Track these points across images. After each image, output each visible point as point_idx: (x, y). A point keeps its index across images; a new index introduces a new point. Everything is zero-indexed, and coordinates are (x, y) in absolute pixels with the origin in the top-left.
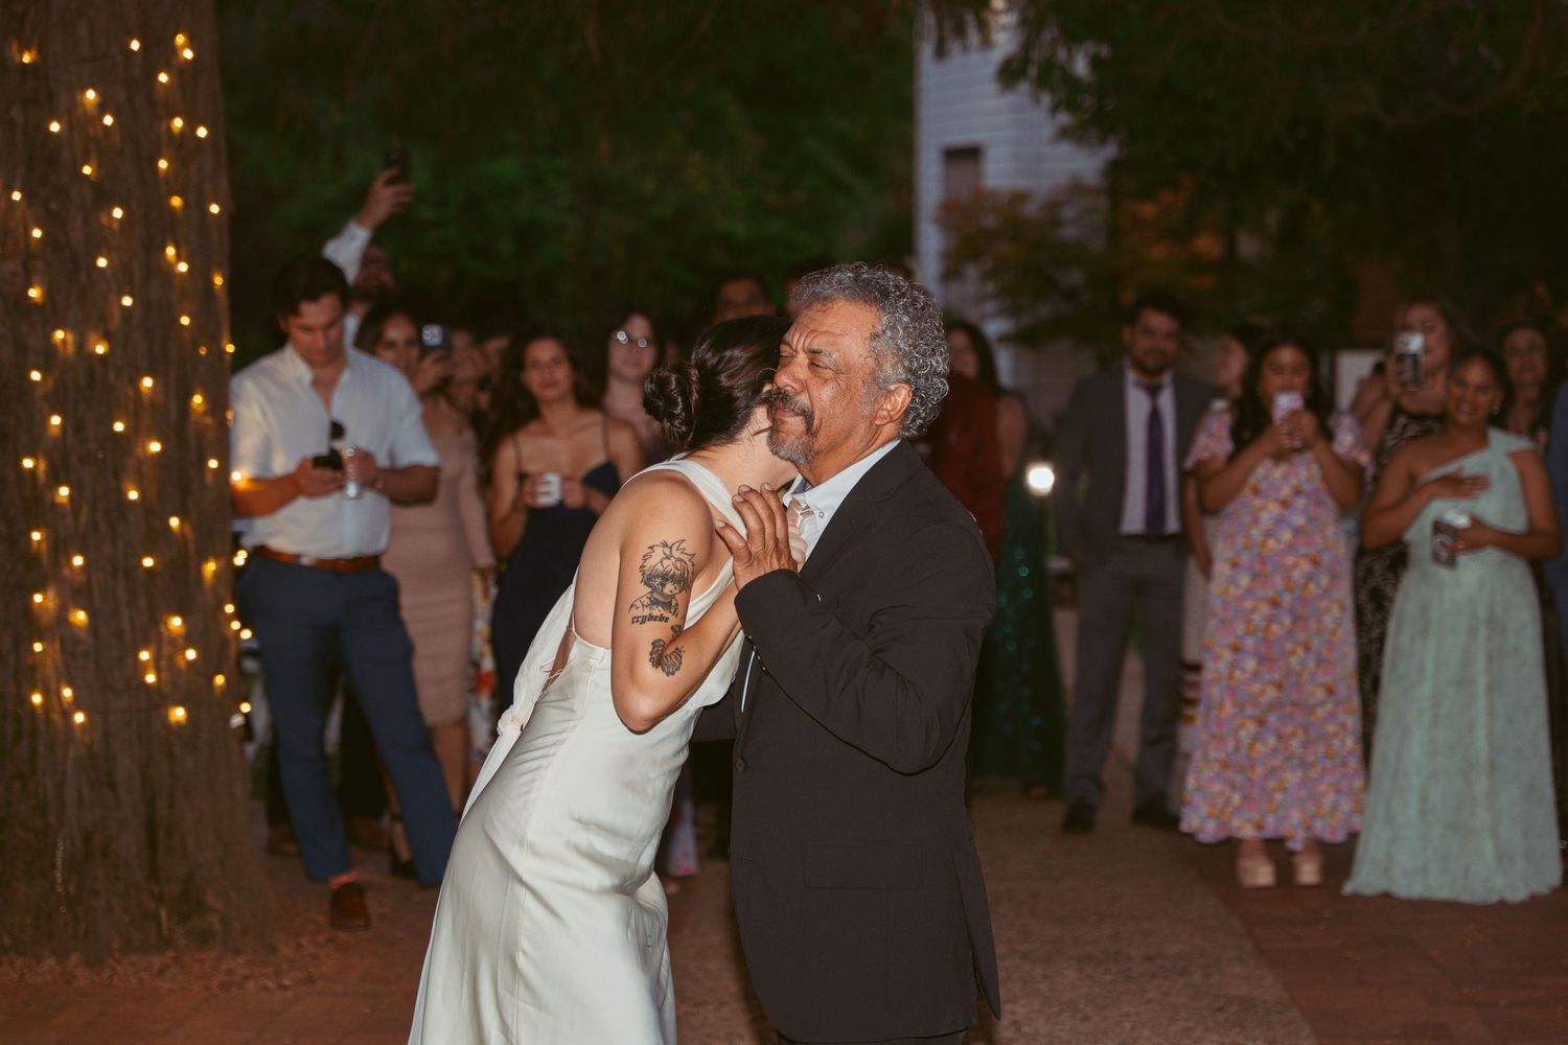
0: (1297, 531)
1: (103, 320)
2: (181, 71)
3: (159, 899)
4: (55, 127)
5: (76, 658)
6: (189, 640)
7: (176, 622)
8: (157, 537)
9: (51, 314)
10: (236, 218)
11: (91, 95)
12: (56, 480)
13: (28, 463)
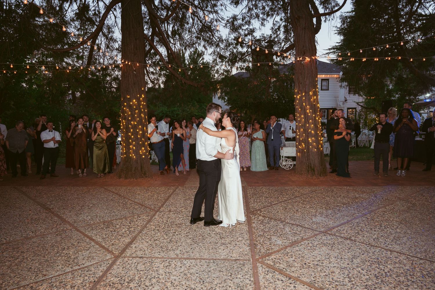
0: (244, 139)
1: (136, 121)
2: (143, 98)
3: (142, 173)
4: (131, 103)
5: (134, 152)
6: (144, 150)
7: (143, 148)
8: (141, 141)
9: (131, 120)
10: (148, 111)
11: (134, 100)
12: (132, 135)
13: (129, 134)
